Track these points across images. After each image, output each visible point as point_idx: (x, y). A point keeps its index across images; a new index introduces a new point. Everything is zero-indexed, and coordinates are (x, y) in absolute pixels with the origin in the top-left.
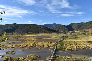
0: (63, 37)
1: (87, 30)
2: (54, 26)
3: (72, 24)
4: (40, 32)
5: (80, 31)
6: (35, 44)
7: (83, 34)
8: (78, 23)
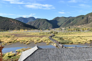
0: (52, 32)
1: (79, 27)
2: (31, 20)
3: (58, 18)
4: (11, 29)
5: (69, 28)
6: (15, 39)
7: (77, 30)
8: (66, 18)
